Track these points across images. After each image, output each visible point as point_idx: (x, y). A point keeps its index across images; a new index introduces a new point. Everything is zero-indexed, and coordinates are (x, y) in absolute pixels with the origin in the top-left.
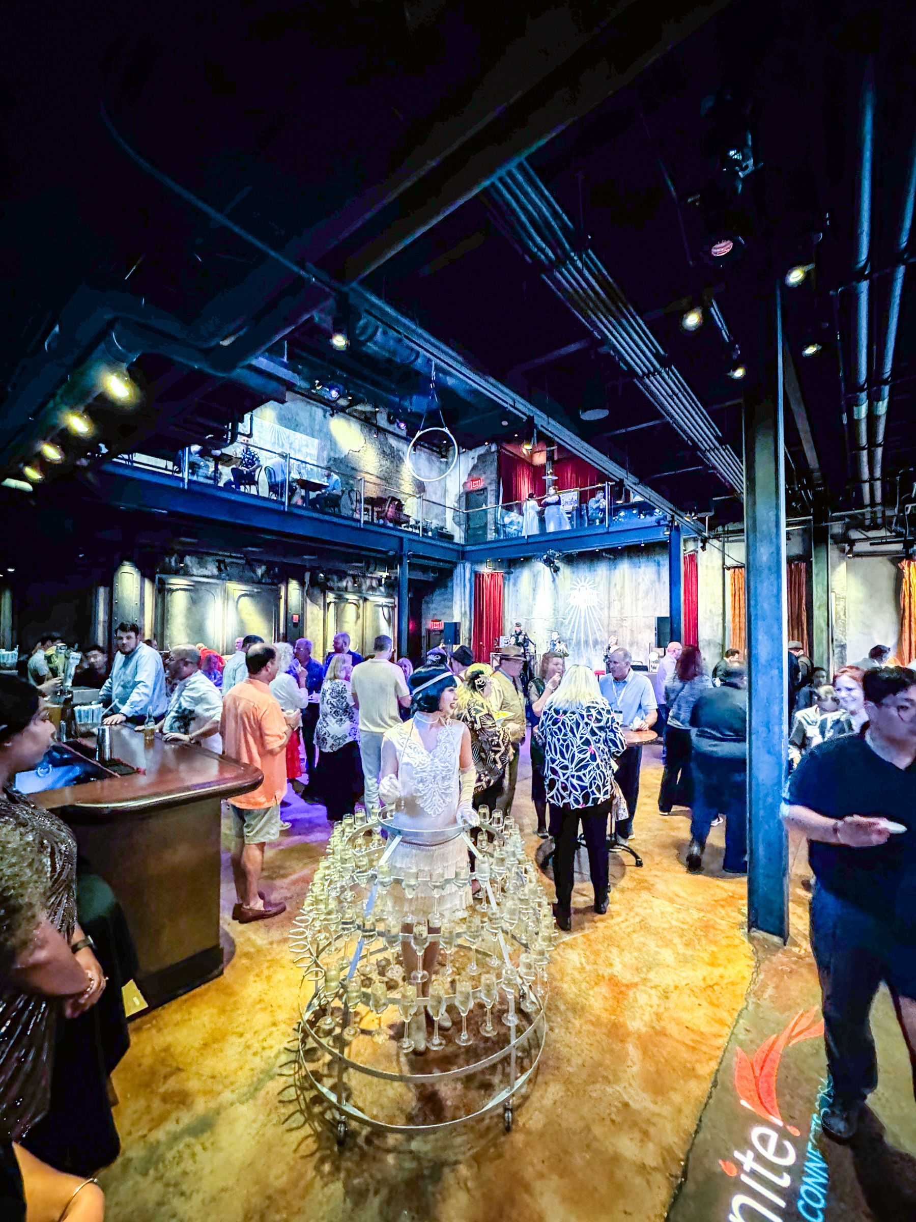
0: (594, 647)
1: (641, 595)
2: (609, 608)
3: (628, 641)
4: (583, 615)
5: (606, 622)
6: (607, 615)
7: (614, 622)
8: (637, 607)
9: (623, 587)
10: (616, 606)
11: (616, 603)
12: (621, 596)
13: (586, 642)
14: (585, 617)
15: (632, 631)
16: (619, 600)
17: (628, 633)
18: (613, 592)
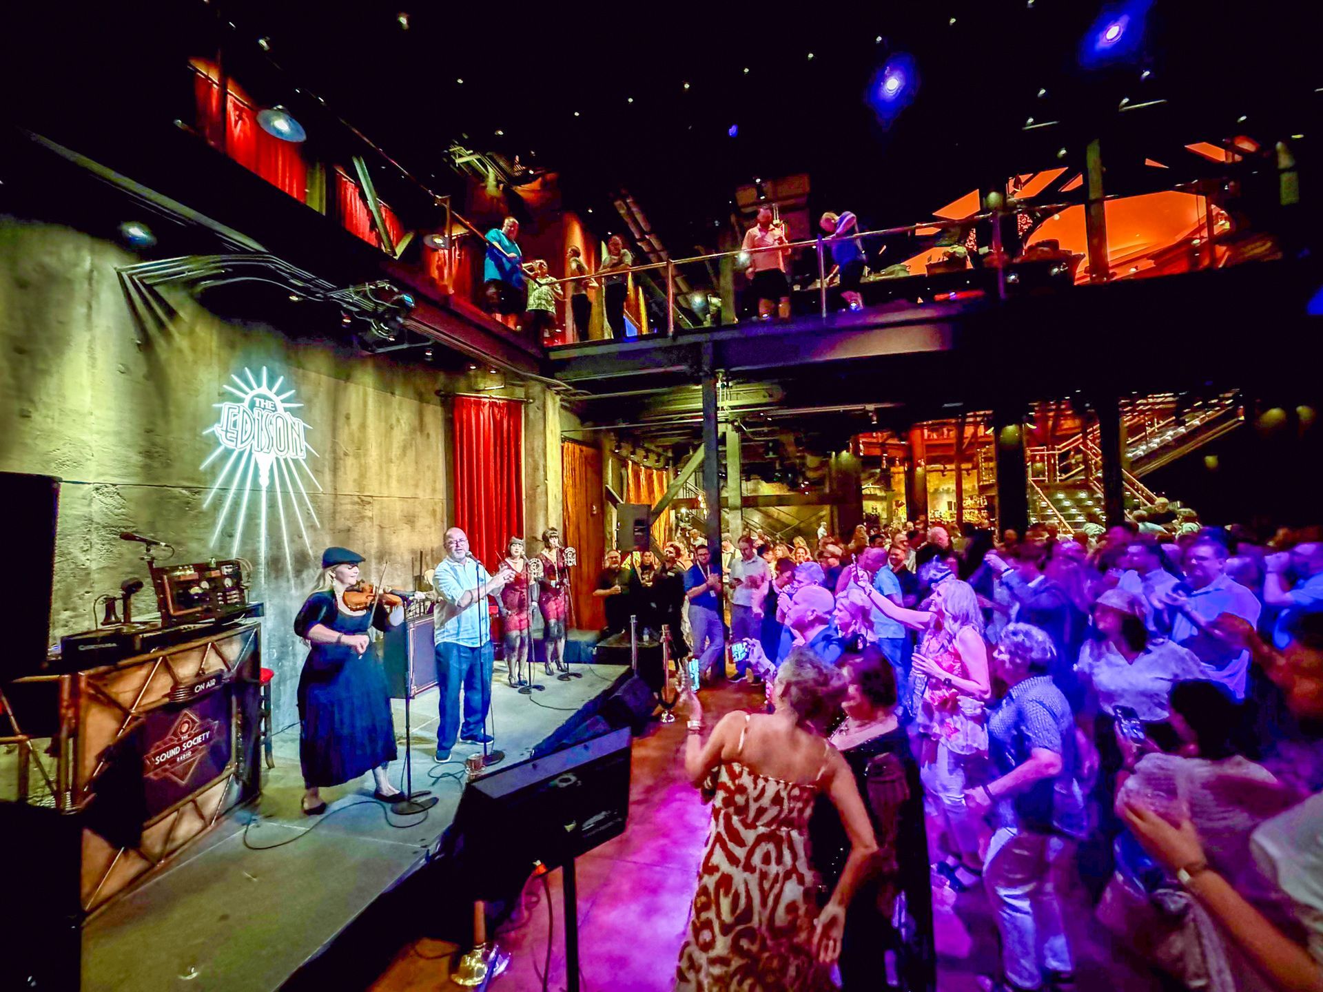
0: (298, 572)
1: (395, 451)
2: (335, 470)
3: (373, 552)
4: (264, 482)
5: (327, 505)
6: (330, 490)
7: (347, 507)
8: (389, 476)
9: (363, 426)
10: (350, 467)
11: (350, 461)
12: (360, 446)
13: (275, 563)
14: (271, 488)
15: (381, 527)
16: (357, 456)
17: (375, 535)
18: (344, 435)
